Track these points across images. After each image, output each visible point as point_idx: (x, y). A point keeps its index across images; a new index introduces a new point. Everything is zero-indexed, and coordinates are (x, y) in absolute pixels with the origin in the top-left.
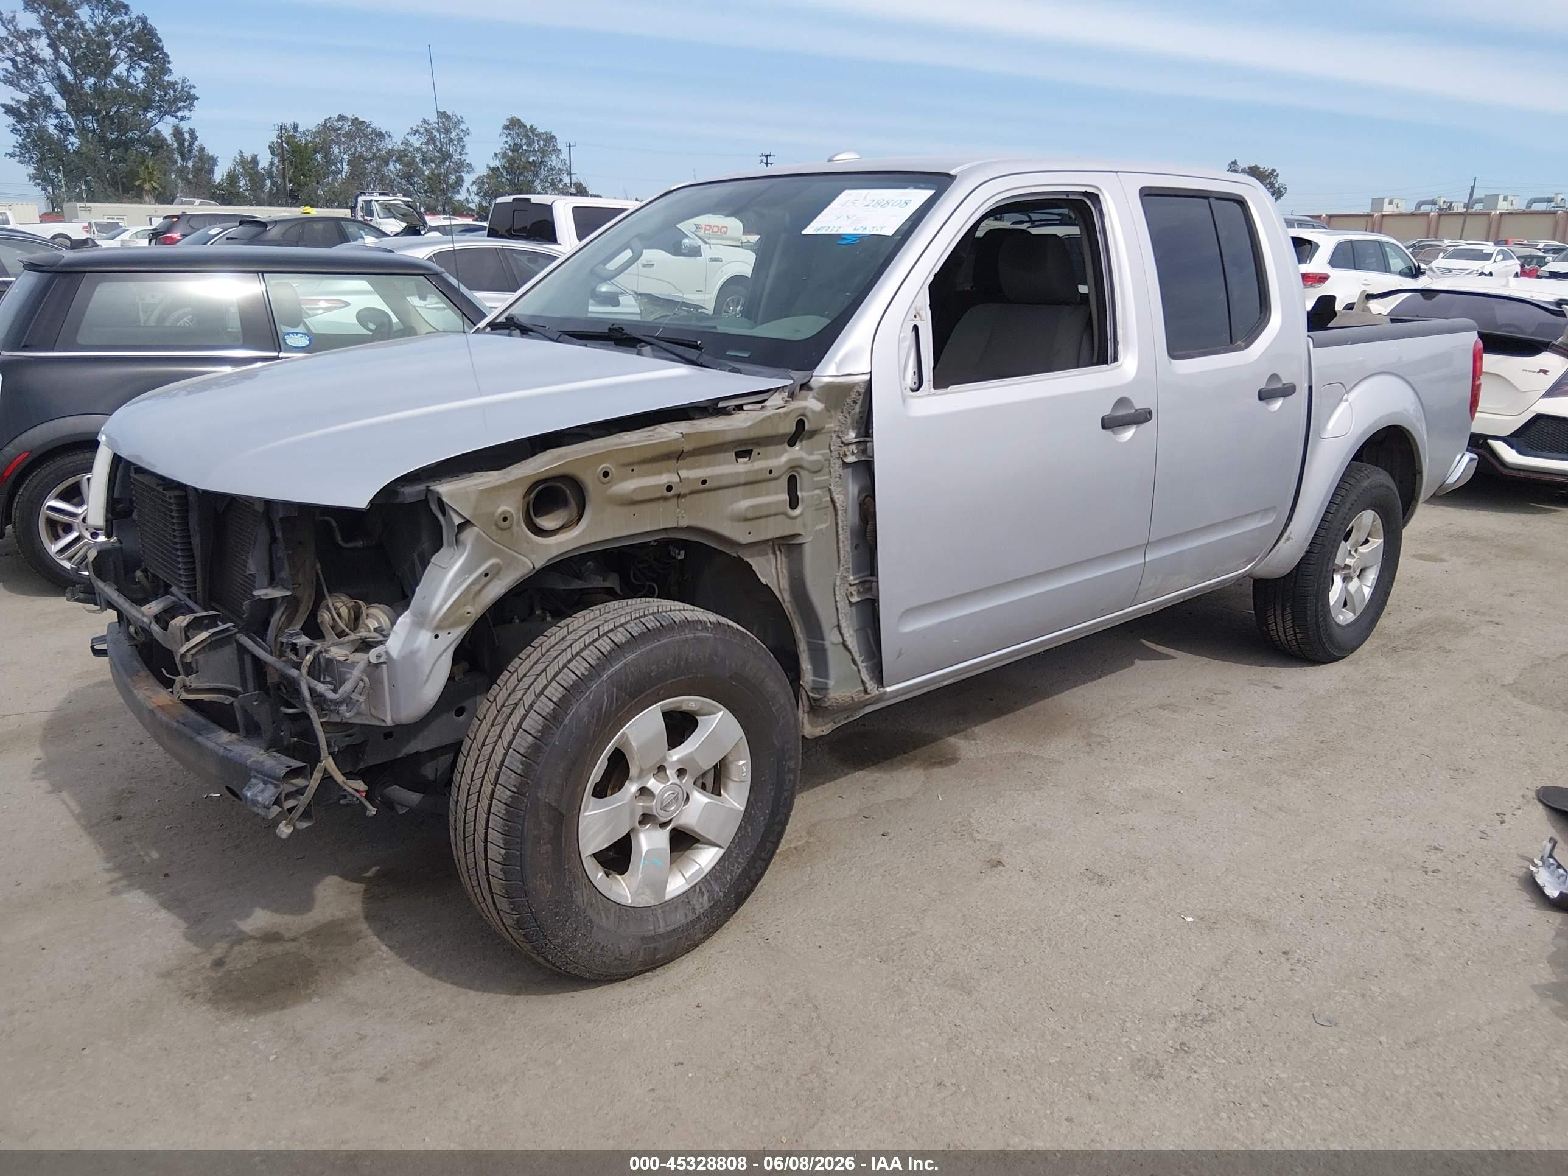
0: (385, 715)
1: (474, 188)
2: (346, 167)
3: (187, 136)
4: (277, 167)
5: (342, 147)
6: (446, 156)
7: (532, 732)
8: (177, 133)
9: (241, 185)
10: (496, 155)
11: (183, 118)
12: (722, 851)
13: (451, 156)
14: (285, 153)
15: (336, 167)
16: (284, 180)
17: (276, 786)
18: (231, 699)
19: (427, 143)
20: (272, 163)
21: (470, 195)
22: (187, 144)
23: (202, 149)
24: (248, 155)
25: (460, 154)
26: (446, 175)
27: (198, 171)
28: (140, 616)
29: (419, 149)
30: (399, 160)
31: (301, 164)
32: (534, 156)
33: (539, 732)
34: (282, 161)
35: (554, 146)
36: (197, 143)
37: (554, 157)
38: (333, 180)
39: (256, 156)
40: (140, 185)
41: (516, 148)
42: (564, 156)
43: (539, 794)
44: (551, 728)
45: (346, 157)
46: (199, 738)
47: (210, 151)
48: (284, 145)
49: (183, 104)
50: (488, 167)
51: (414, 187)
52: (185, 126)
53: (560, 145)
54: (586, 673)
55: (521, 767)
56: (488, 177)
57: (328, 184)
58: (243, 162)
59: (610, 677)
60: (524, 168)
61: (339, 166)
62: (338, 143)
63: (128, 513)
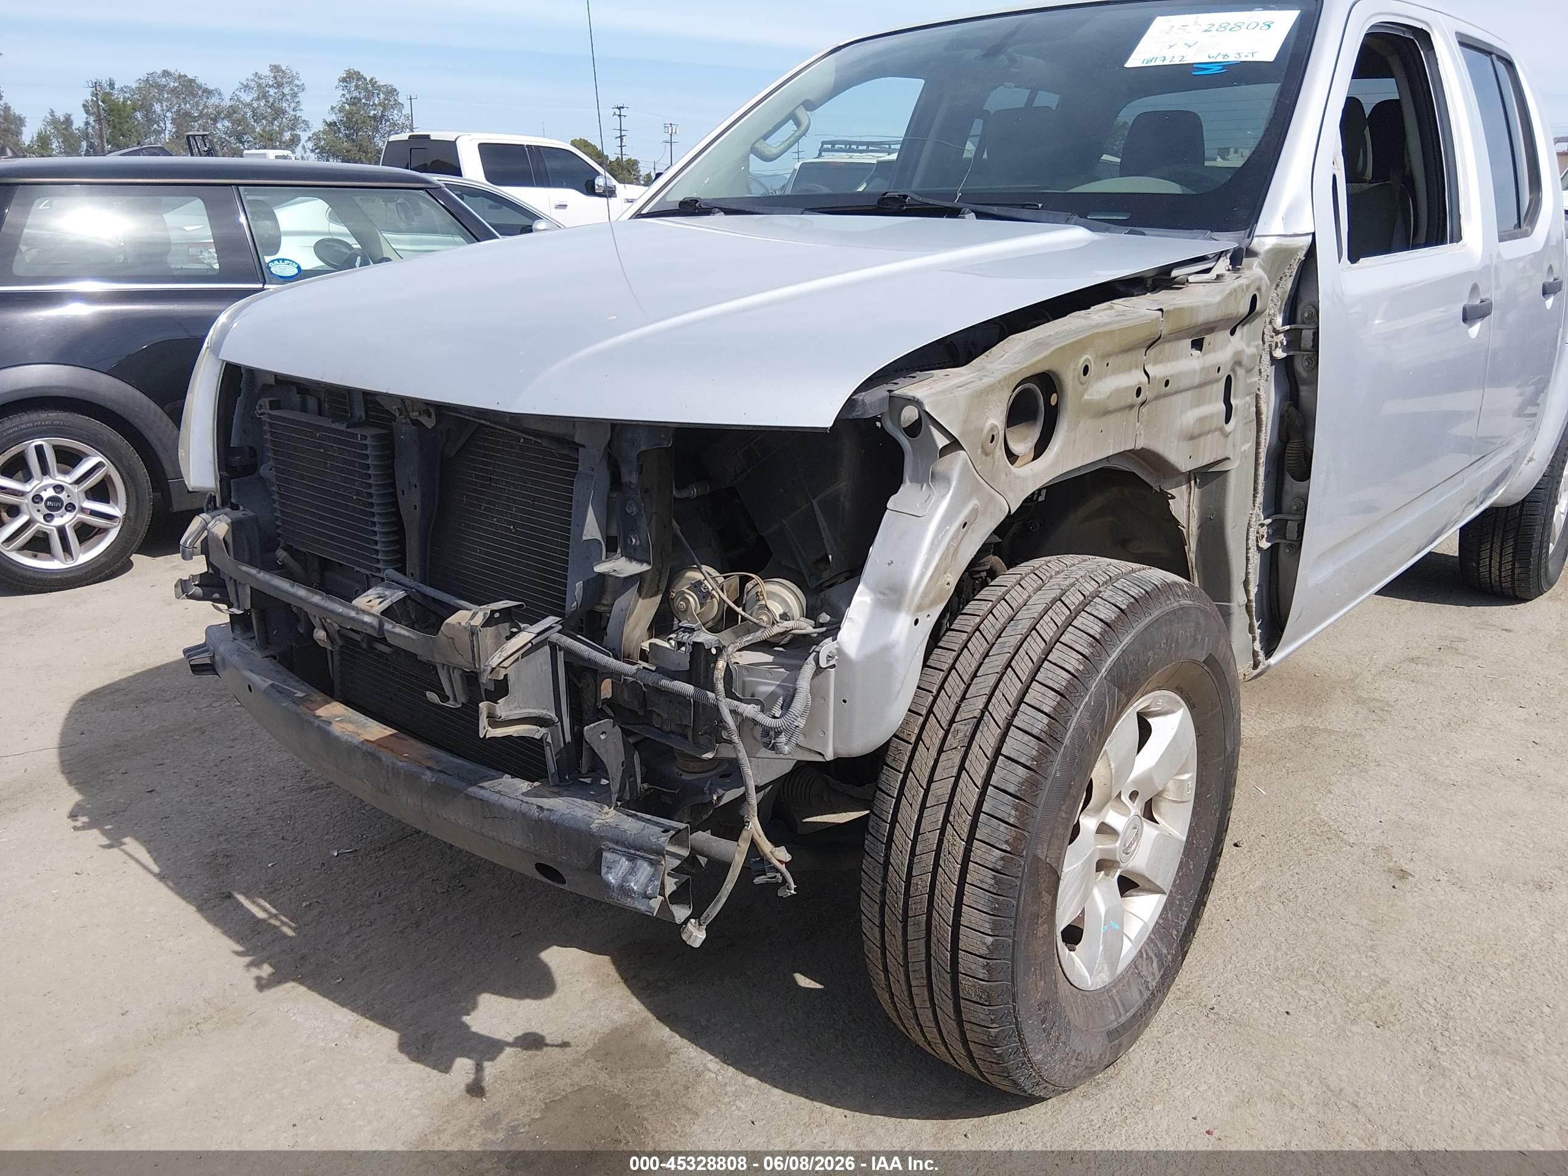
0: (826, 745)
1: (310, 145)
2: (169, 126)
4: (93, 127)
5: (165, 104)
6: (279, 113)
7: (1022, 760)
9: (53, 147)
10: (333, 108)
12: (1164, 898)
13: (284, 112)
14: (102, 112)
15: (158, 126)
16: (102, 141)
17: (652, 863)
18: (543, 730)
19: (258, 99)
20: (86, 123)
21: (305, 152)
23: (7, 108)
24: (60, 115)
25: (294, 110)
26: (281, 133)
27: (4, 132)
28: (353, 614)
29: (250, 105)
30: (229, 116)
31: (120, 123)
32: (375, 110)
33: (1033, 759)
34: (98, 120)
35: (395, 100)
37: (396, 112)
38: (155, 140)
39: (69, 115)
41: (354, 102)
42: (406, 111)
43: (1039, 852)
44: (1049, 753)
45: (169, 114)
46: (473, 790)
47: (17, 110)
48: (101, 103)
50: (325, 122)
51: (243, 144)
53: (402, 99)
54: (1081, 668)
55: (1013, 812)
56: (324, 132)
58: (54, 121)
59: (1110, 671)
60: (364, 122)
61: (162, 124)
62: (160, 101)
63: (250, 469)
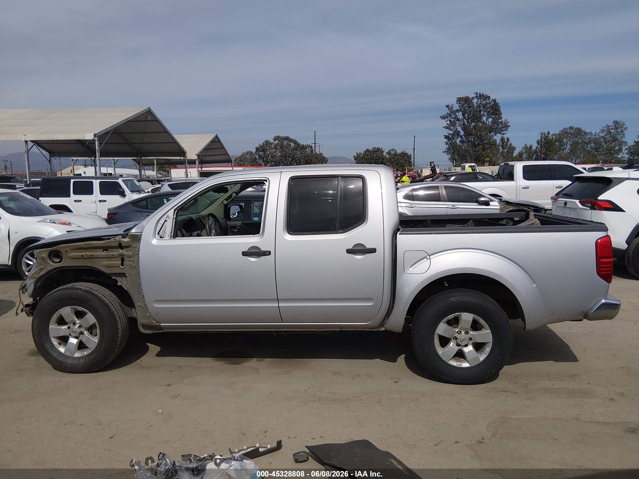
1: (627, 152)
2: (569, 147)
3: (506, 140)
4: (539, 149)
5: (568, 139)
6: (615, 139)
8: (502, 139)
9: (524, 157)
11: (503, 134)
13: (617, 139)
14: (543, 143)
15: (564, 147)
16: (541, 154)
19: (607, 134)
20: (537, 148)
21: (624, 155)
22: (505, 143)
23: (511, 144)
24: (528, 146)
25: (622, 138)
26: (614, 147)
27: (508, 152)
29: (603, 137)
30: (593, 142)
31: (549, 147)
34: (541, 147)
36: (509, 143)
38: (562, 152)
39: (532, 145)
40: (484, 159)
45: (569, 143)
47: (514, 145)
48: (543, 140)
49: (504, 129)
50: (634, 141)
51: (598, 153)
52: (505, 136)
56: (633, 146)
57: (560, 154)
58: (526, 148)
62: (566, 138)
